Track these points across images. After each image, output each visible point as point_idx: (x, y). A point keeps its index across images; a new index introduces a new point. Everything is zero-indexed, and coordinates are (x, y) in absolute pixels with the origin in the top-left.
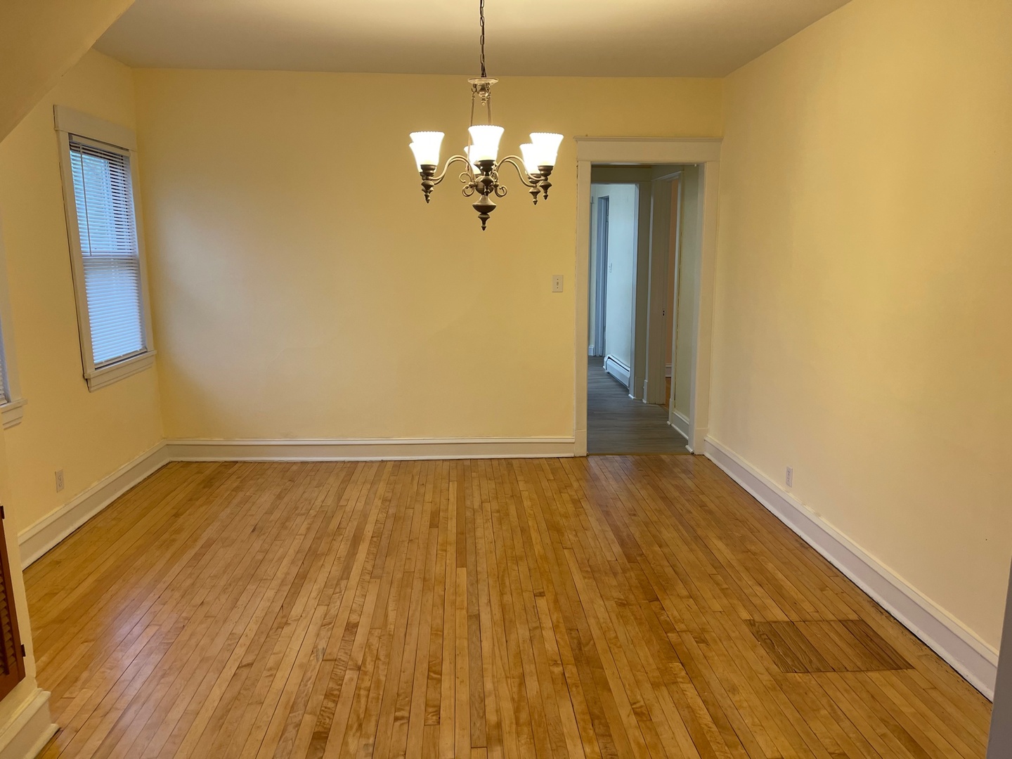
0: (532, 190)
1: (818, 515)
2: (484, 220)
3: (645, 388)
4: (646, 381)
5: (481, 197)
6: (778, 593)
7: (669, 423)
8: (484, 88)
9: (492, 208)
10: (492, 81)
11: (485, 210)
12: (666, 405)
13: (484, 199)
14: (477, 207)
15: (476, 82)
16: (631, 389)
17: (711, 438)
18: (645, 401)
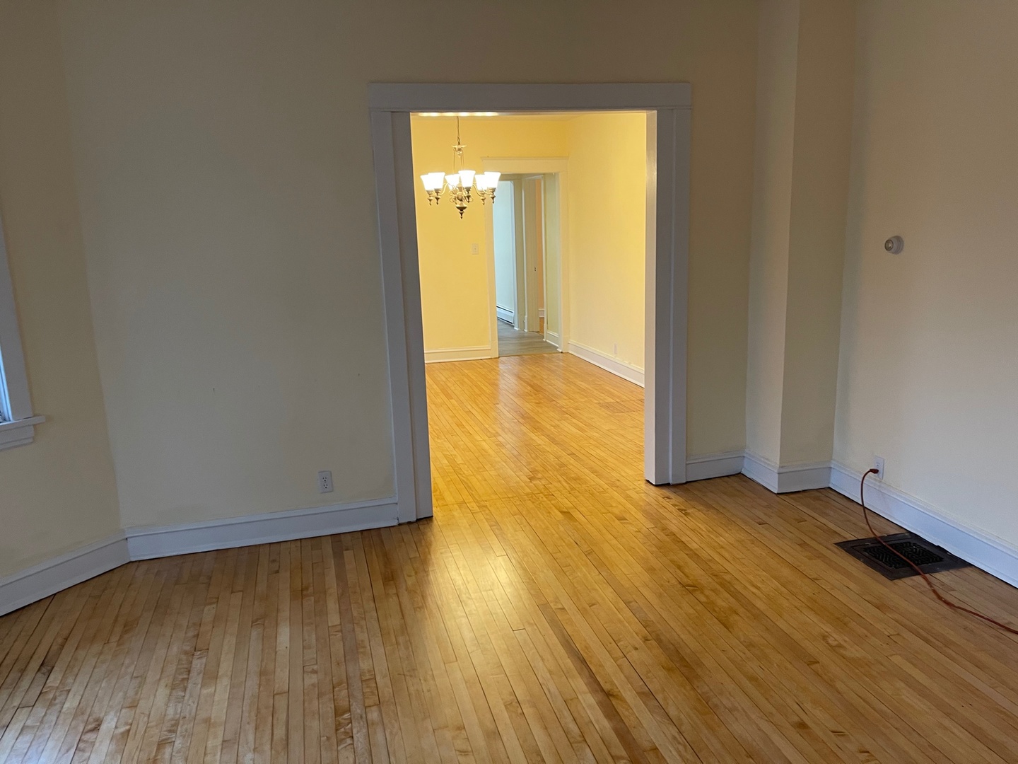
0: (482, 198)
1: (630, 363)
2: (461, 214)
3: (526, 321)
4: (526, 316)
5: (460, 202)
6: (612, 395)
7: (544, 340)
8: (460, 150)
9: (465, 208)
10: (463, 146)
11: (462, 209)
12: (542, 330)
13: (462, 204)
14: (458, 208)
15: (456, 146)
16: (516, 324)
17: (572, 341)
18: (526, 331)
